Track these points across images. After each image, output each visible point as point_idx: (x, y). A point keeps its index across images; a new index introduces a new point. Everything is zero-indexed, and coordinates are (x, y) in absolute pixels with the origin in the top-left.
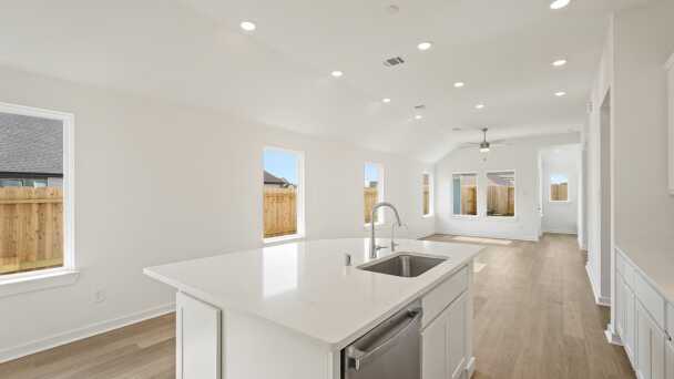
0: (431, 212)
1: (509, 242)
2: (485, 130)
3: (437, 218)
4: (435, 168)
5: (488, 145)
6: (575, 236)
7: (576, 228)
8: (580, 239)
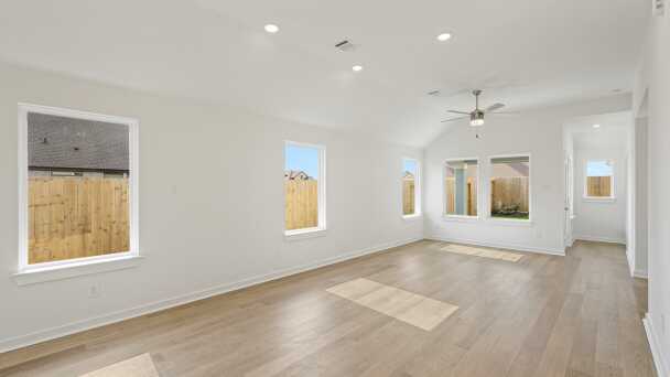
0: (418, 211)
1: (519, 257)
2: (477, 93)
3: (425, 218)
4: (424, 153)
5: (481, 114)
6: (624, 247)
7: (624, 235)
8: (631, 253)
